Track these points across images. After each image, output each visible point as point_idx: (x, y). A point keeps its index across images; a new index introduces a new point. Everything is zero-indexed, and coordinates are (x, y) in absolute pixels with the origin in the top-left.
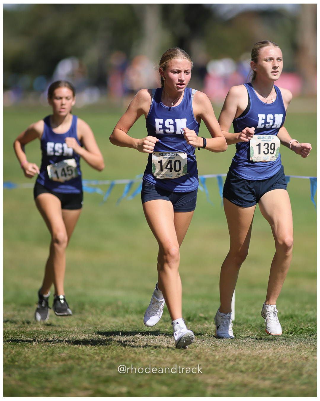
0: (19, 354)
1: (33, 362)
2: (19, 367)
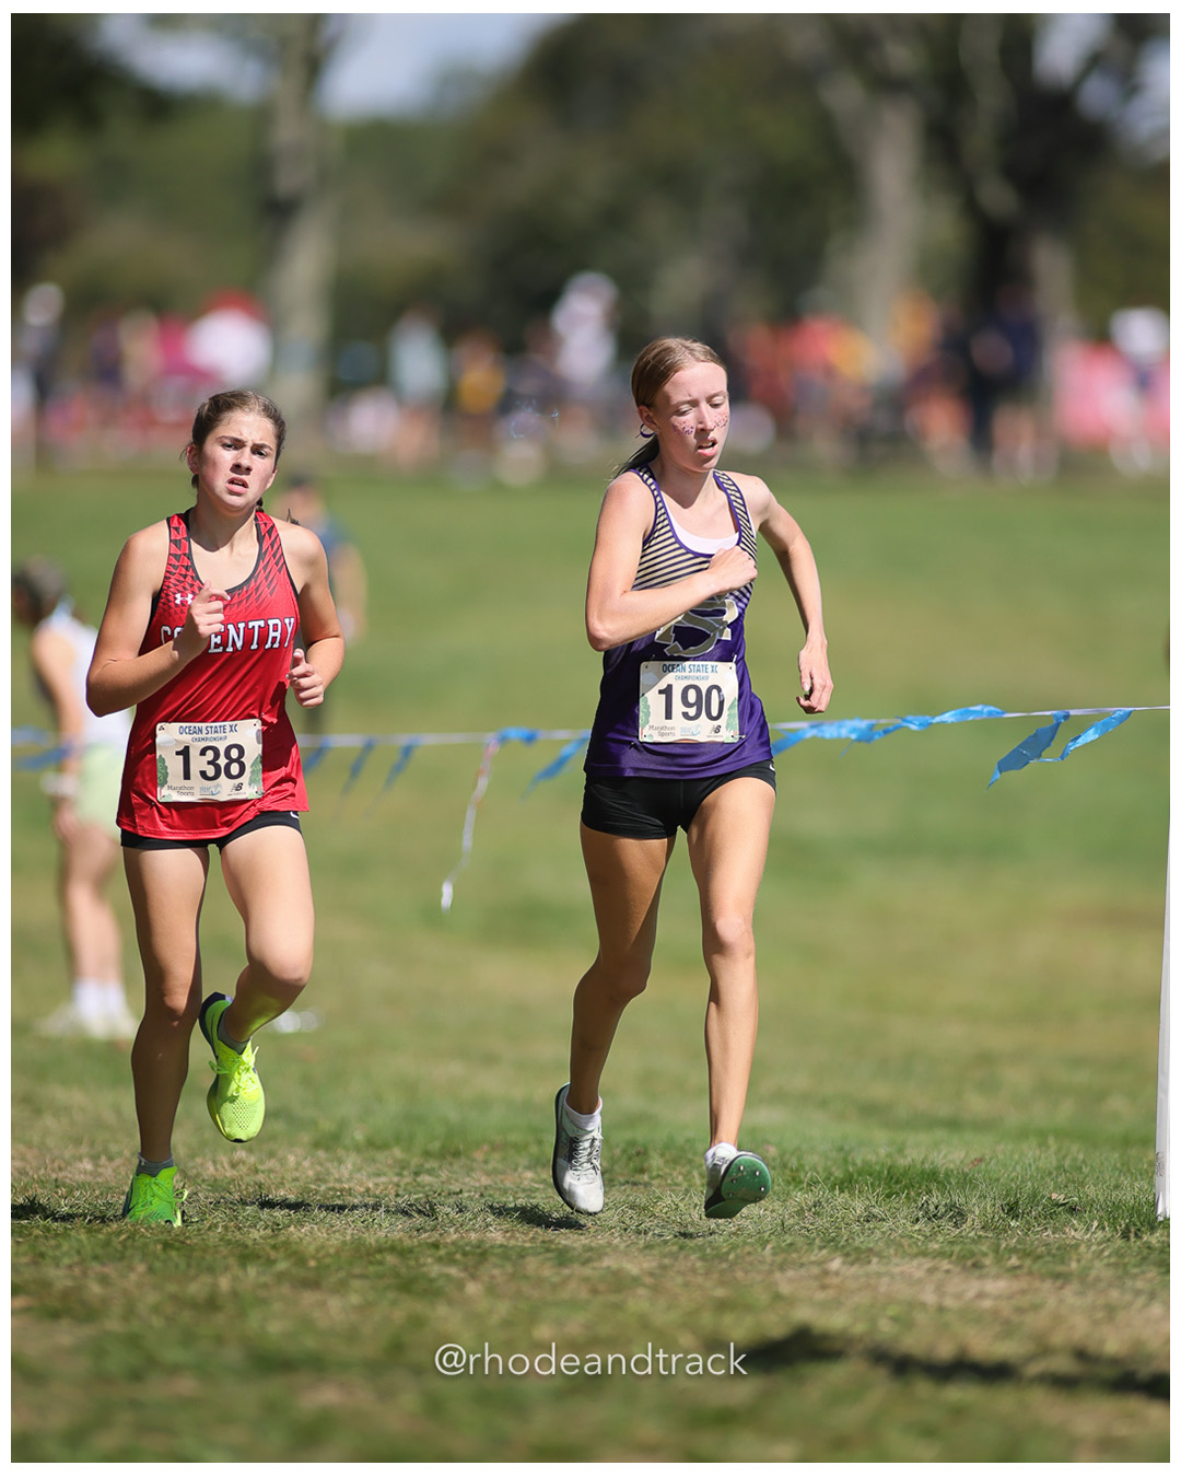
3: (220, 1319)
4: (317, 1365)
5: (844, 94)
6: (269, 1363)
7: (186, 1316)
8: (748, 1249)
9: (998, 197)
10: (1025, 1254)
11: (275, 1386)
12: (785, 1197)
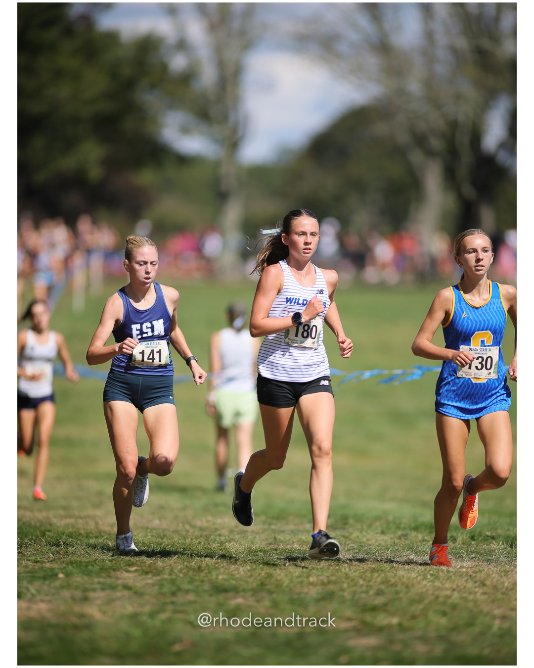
0: (270, 576)
1: (286, 587)
2: (270, 592)
3: (203, 574)
4: (236, 590)
5: (416, 157)
6: (219, 589)
7: (191, 573)
8: (382, 551)
9: (469, 191)
10: (477, 553)
11: (221, 597)
12: (395, 533)
